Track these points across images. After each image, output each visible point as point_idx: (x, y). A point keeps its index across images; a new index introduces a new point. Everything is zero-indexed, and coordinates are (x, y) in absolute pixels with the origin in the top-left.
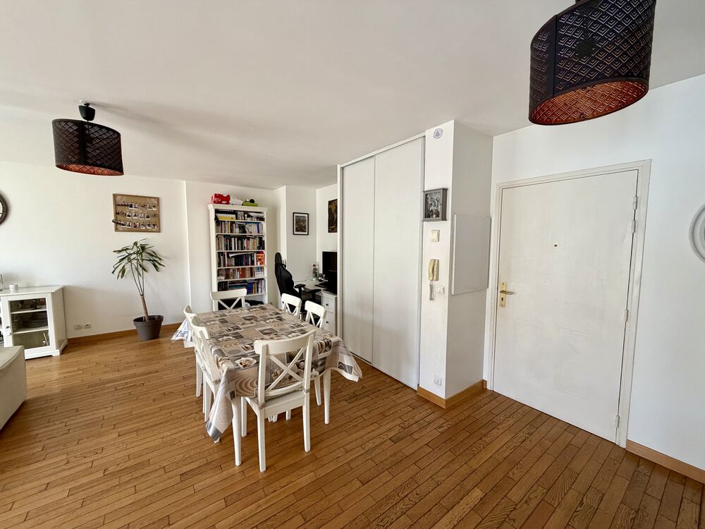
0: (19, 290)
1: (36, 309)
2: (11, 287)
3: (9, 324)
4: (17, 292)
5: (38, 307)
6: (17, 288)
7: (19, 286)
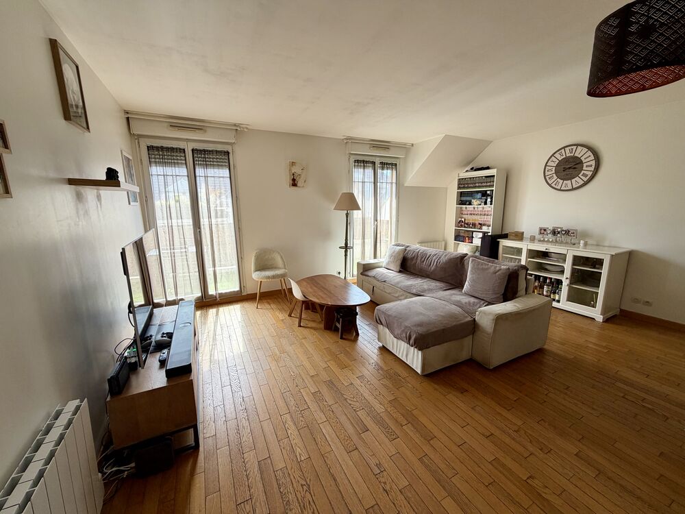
0: (587, 247)
1: (594, 268)
2: (582, 242)
3: (569, 277)
4: (586, 249)
5: (597, 266)
6: (586, 244)
7: (588, 243)
